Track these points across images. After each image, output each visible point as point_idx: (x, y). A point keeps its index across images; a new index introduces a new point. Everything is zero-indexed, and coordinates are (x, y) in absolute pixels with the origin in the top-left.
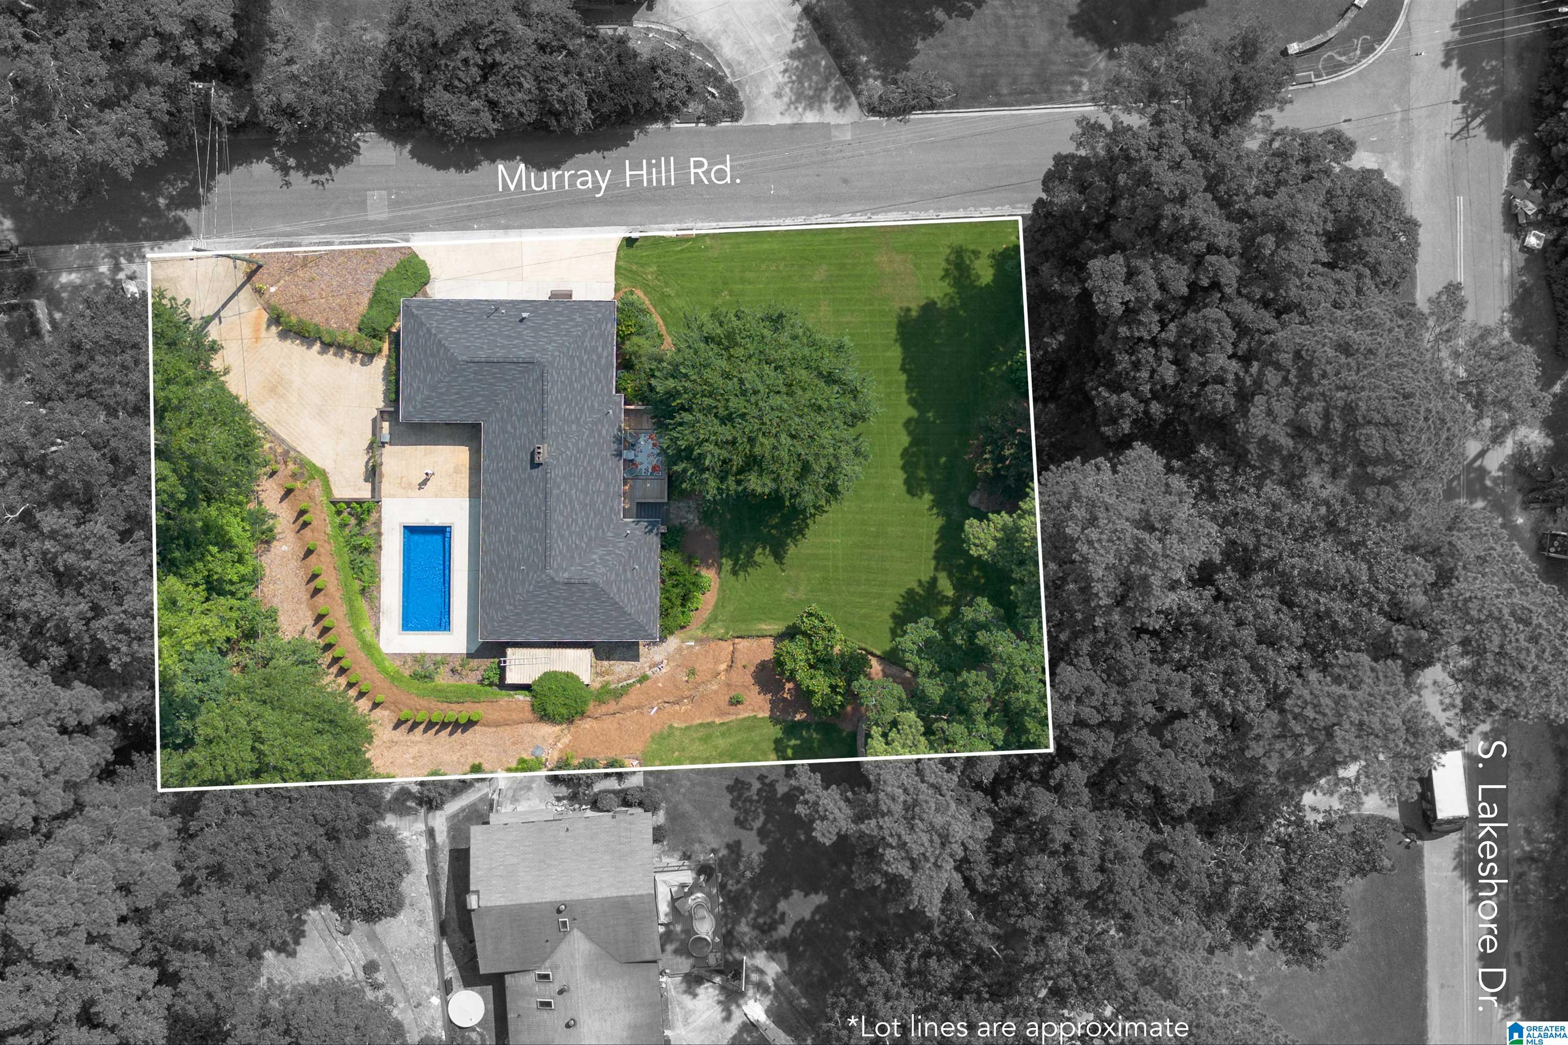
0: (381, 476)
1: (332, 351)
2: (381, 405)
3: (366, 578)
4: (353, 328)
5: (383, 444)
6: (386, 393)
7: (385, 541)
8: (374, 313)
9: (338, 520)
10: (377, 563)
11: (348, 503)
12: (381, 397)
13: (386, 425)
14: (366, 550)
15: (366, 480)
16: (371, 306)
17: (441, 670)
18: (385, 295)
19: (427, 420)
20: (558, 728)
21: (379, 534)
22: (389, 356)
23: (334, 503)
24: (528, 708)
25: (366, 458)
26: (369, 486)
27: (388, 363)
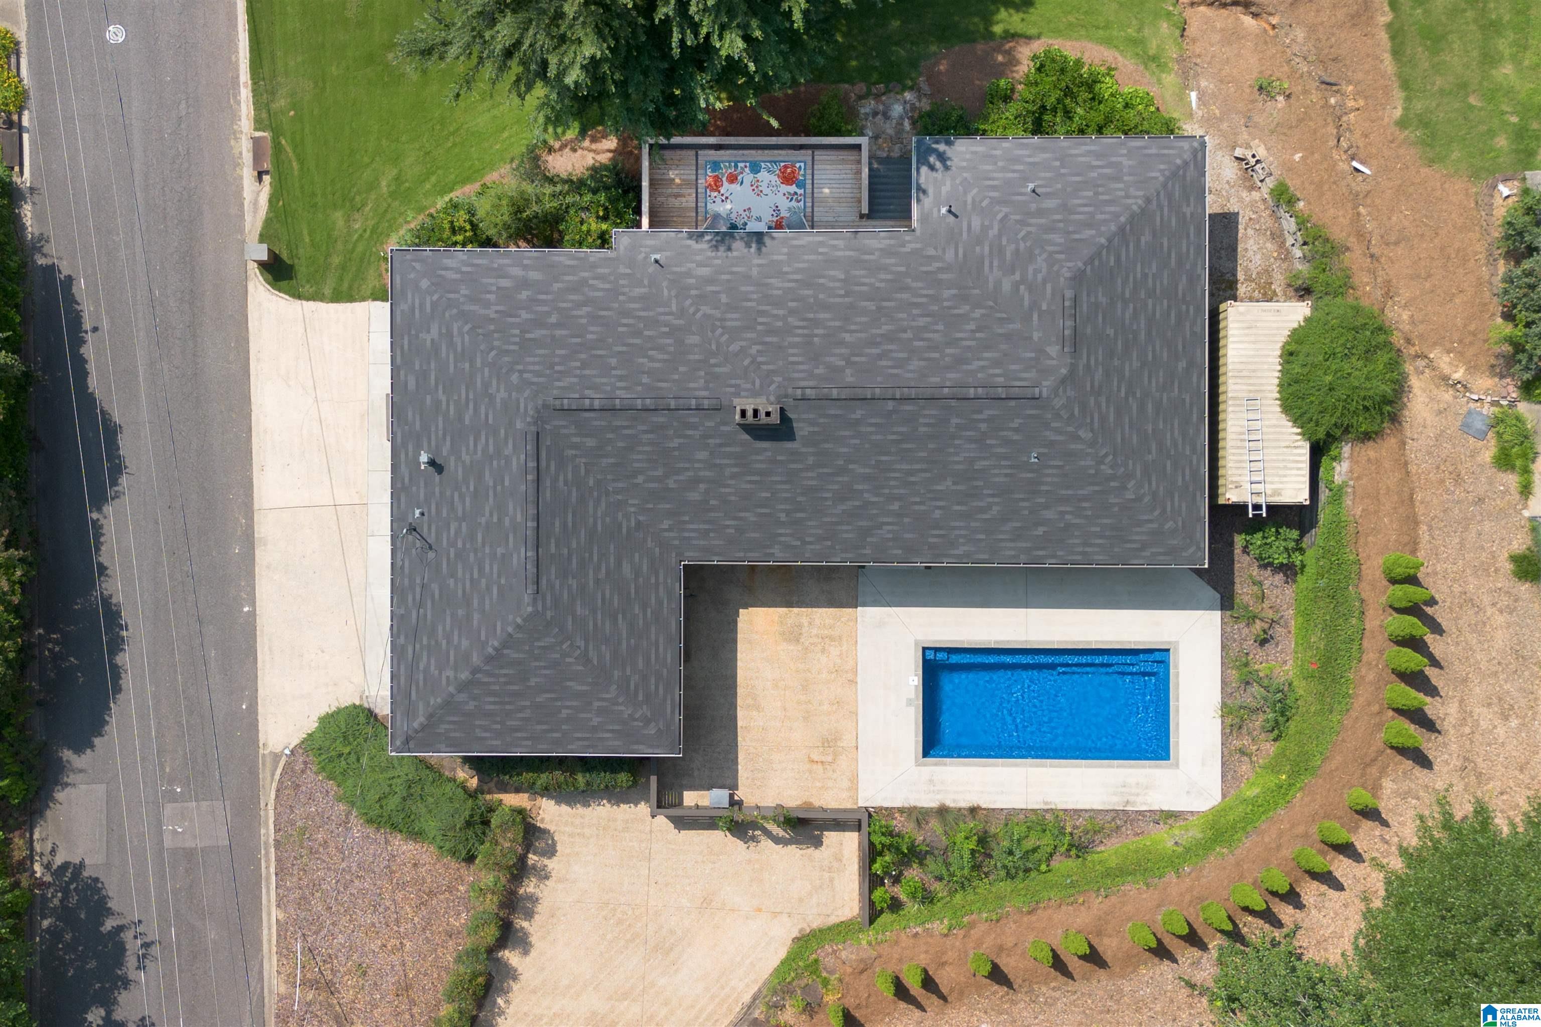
0: (808, 807)
1: (521, 923)
2: (643, 809)
3: (1047, 841)
4: (470, 874)
5: (735, 803)
6: (618, 796)
7: (960, 799)
8: (431, 826)
9: (912, 908)
10: (1010, 815)
11: (873, 881)
12: (625, 811)
13: (691, 798)
14: (983, 840)
15: (817, 843)
16: (416, 835)
17: (1262, 668)
18: (393, 802)
19: (678, 693)
20: (1415, 382)
21: (942, 811)
22: (531, 789)
23: (873, 914)
24: (1370, 451)
25: (766, 844)
26: (831, 837)
27: (546, 792)
